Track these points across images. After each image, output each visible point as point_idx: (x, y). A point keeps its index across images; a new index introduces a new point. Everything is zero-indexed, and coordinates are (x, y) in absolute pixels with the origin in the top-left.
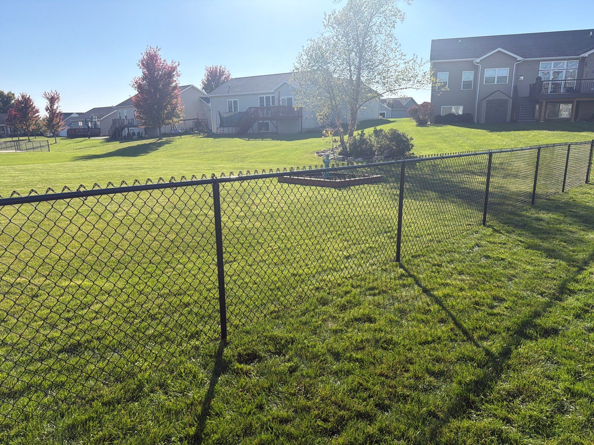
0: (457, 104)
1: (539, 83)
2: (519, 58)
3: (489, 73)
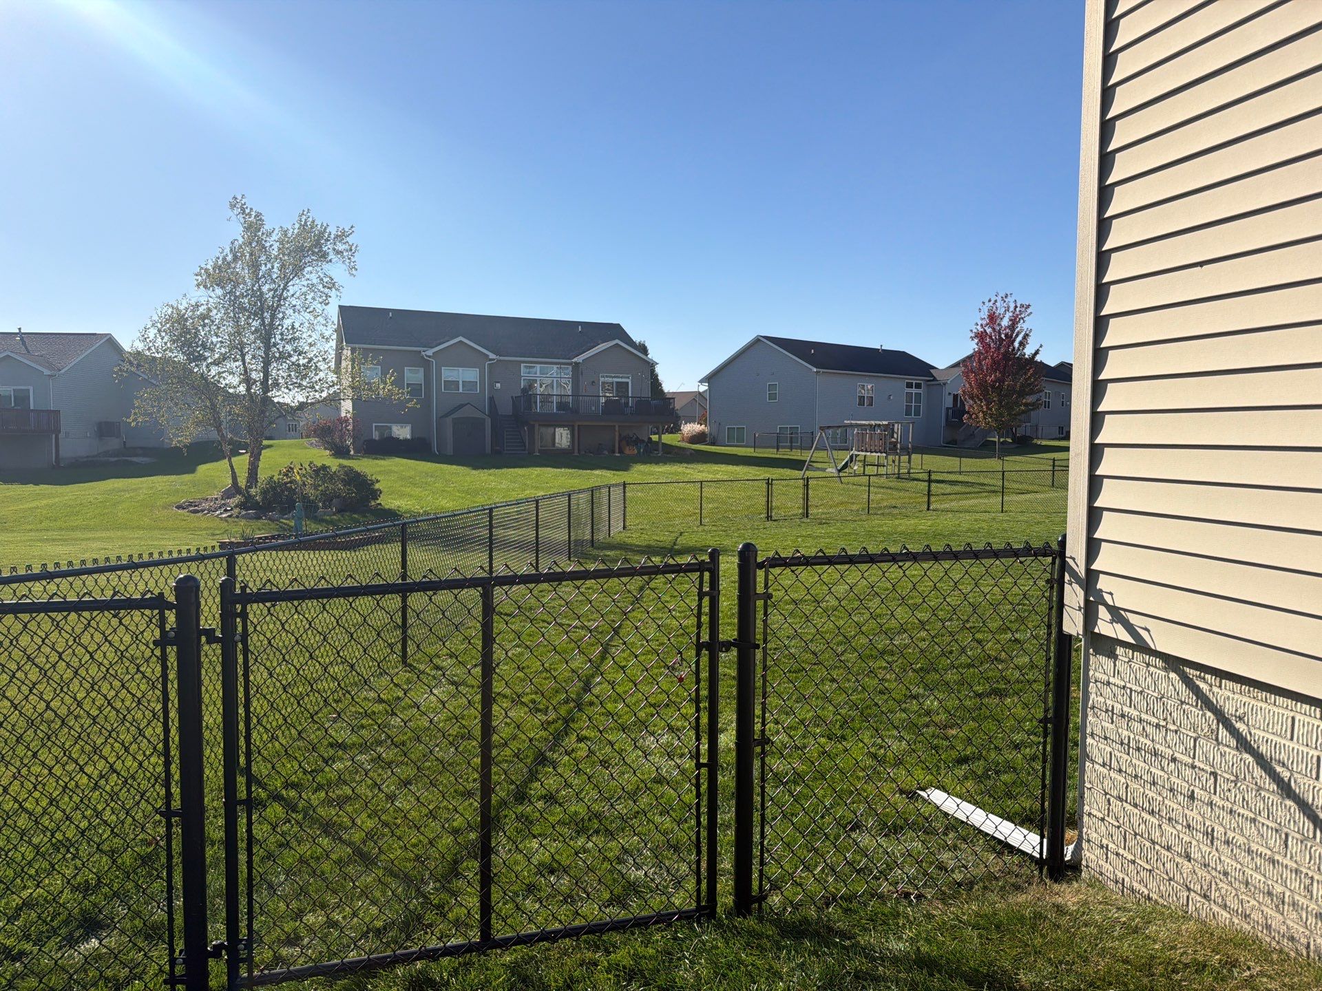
0: (401, 421)
1: (527, 395)
2: (492, 356)
3: (448, 374)
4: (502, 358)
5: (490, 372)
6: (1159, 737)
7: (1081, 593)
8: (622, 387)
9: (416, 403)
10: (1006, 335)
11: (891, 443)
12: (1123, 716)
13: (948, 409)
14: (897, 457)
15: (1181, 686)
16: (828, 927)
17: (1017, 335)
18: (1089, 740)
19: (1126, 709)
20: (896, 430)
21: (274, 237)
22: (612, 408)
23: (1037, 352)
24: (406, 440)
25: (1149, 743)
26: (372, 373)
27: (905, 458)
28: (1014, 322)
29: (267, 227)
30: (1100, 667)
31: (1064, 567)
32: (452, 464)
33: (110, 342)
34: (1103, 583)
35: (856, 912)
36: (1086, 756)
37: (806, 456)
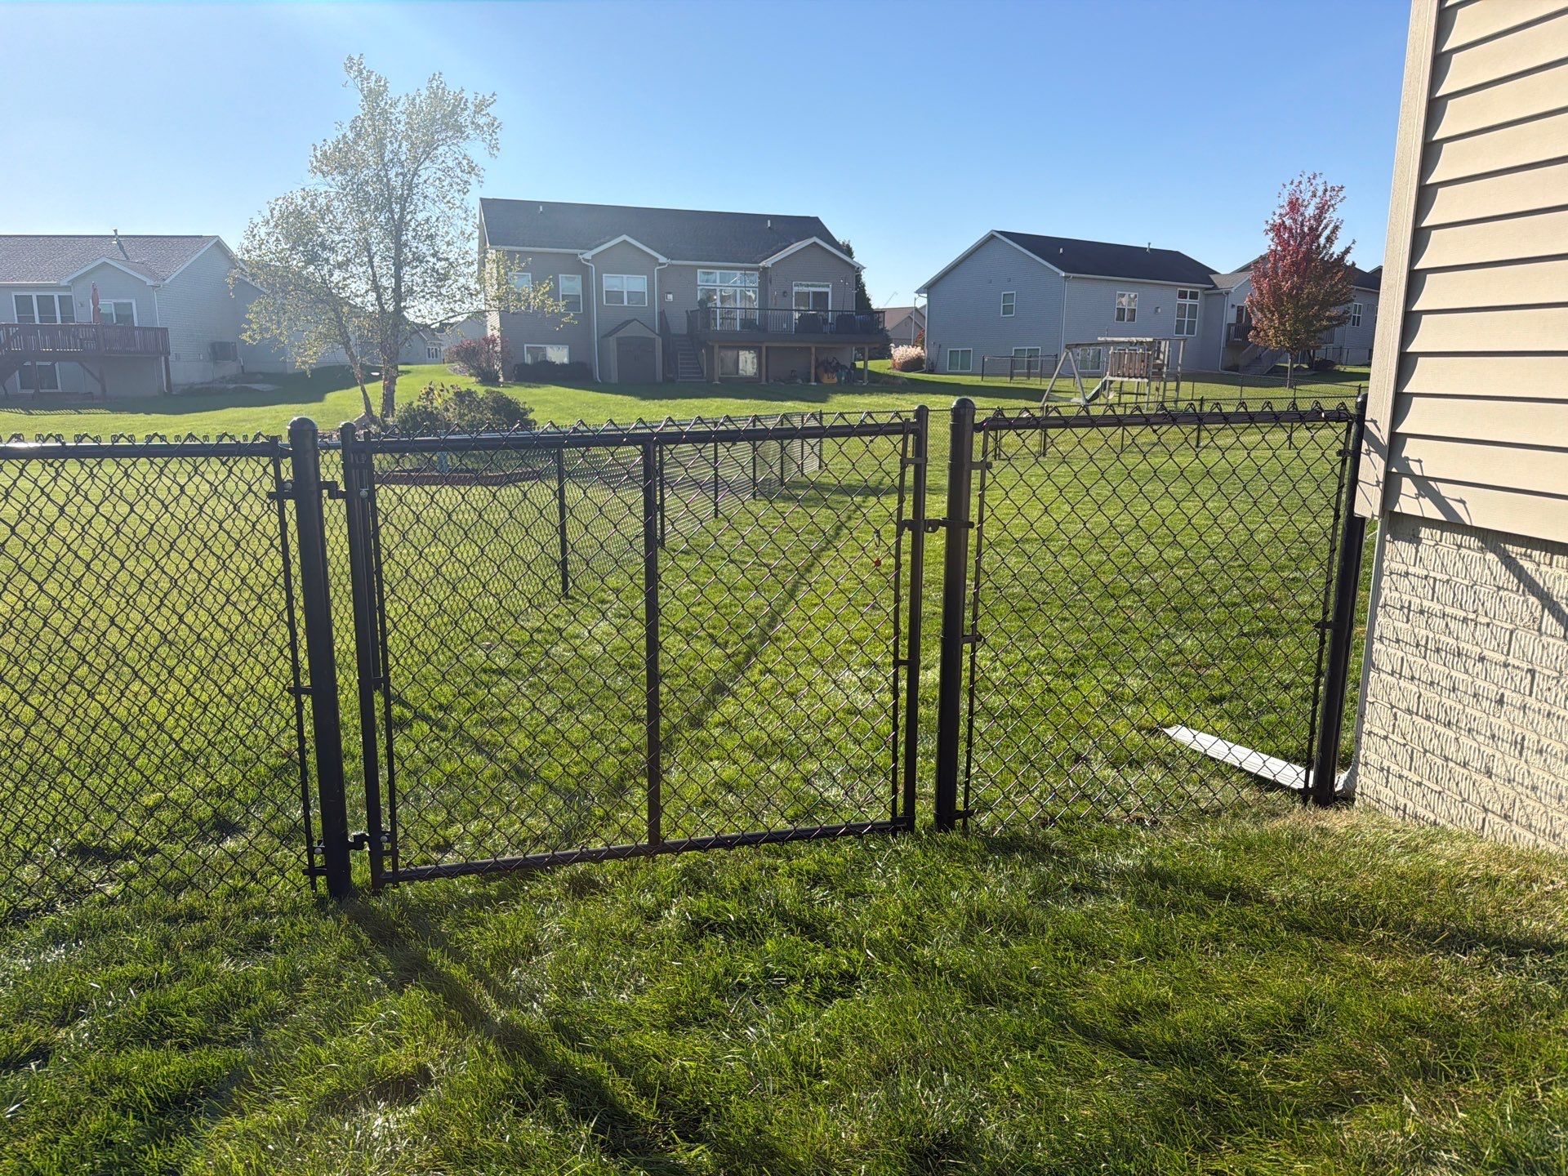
0: (557, 341)
1: (705, 309)
2: (662, 259)
4: (674, 262)
5: (660, 281)
6: (1465, 632)
7: (1380, 463)
8: (821, 298)
9: (573, 318)
10: (1311, 228)
11: (1155, 366)
12: (1422, 612)
13: (1230, 325)
14: (1162, 383)
15: (1499, 568)
16: (1043, 845)
17: (1326, 227)
18: (1377, 645)
19: (1426, 603)
20: (1162, 349)
21: (400, 107)
22: (808, 325)
23: (1347, 251)
24: (563, 365)
25: (1451, 641)
26: (522, 283)
27: (1172, 385)
28: (1322, 209)
29: (393, 93)
30: (1398, 555)
31: (1362, 432)
32: (617, 394)
33: (219, 245)
34: (1411, 449)
35: (1076, 833)
36: (1370, 664)
37: (1046, 384)
